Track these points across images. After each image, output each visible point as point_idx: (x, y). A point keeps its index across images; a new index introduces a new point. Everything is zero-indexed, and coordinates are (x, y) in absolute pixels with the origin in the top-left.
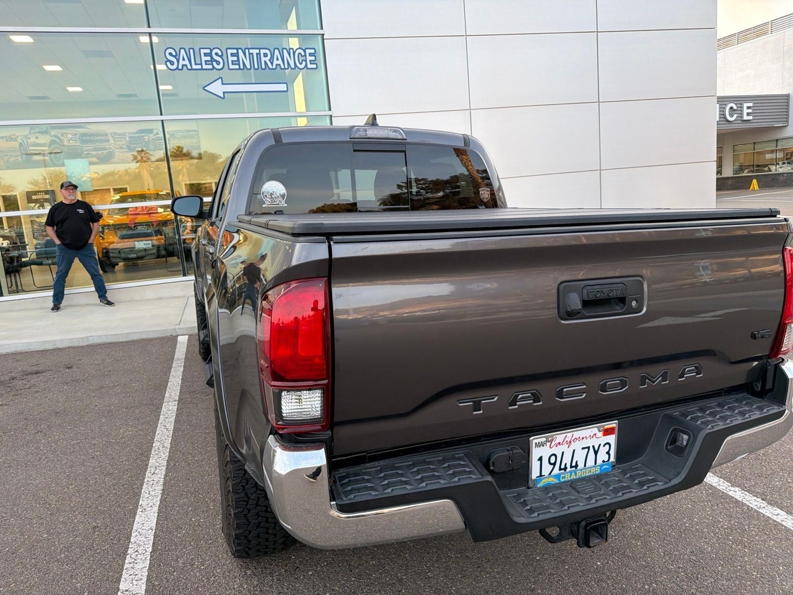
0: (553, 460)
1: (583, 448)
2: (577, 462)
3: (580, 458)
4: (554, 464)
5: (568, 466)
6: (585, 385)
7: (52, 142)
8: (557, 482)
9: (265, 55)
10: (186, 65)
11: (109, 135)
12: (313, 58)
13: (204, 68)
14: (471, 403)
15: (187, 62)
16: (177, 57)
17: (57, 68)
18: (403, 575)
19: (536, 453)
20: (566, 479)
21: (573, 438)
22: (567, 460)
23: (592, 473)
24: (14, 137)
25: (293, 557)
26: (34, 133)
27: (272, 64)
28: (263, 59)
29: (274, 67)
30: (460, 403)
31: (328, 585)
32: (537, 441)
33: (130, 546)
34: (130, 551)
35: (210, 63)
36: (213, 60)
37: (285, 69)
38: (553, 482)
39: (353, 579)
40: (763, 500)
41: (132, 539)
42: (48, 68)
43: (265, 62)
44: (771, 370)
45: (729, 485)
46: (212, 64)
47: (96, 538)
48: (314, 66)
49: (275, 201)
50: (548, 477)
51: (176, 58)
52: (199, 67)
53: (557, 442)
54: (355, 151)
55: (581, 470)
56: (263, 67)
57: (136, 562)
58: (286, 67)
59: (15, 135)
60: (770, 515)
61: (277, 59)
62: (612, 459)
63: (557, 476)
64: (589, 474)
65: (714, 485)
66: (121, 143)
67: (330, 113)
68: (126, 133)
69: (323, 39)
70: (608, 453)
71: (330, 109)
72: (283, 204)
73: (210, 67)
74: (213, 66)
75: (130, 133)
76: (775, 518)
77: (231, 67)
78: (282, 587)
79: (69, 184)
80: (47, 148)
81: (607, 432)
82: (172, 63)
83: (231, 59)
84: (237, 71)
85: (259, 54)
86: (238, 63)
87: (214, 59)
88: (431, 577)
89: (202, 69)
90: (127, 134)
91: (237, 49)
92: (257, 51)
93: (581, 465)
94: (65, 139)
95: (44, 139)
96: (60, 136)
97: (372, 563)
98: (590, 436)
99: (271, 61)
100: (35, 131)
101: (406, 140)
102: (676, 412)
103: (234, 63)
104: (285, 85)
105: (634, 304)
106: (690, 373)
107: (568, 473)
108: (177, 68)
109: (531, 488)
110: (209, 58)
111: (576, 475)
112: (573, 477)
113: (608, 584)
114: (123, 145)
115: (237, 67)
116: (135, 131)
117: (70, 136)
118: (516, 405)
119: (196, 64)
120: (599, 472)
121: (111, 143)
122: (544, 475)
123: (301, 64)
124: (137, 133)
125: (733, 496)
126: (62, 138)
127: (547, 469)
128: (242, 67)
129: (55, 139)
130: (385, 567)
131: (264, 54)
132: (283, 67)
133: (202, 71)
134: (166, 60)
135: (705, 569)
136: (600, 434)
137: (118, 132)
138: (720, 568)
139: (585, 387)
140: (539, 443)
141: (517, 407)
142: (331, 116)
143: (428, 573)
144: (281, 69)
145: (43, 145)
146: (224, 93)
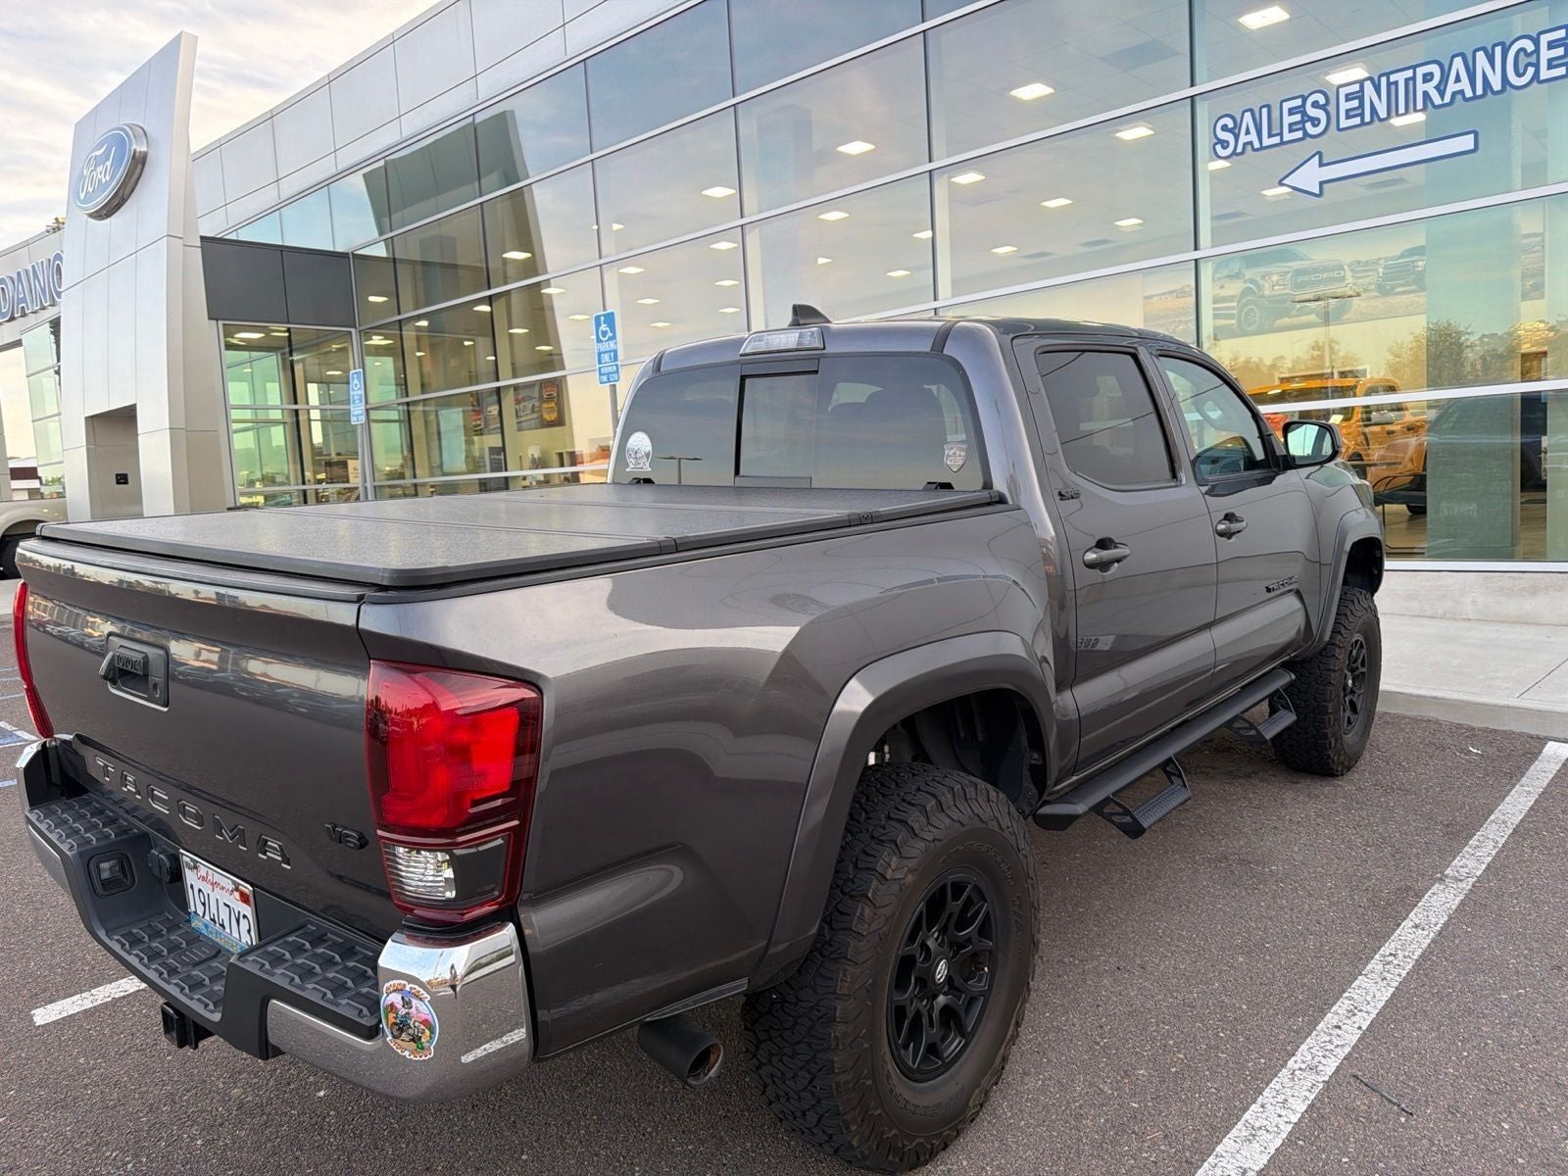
0: (202, 898)
1: (225, 904)
3: (224, 916)
4: (204, 906)
5: (216, 919)
7: (1246, 292)
8: (206, 934)
9: (1428, 77)
10: (1251, 143)
11: (1346, 267)
12: (1557, 52)
13: (1285, 139)
14: (103, 765)
15: (1253, 137)
16: (1236, 131)
19: (190, 877)
20: (213, 938)
21: (214, 881)
22: (214, 909)
26: (1219, 279)
27: (1442, 95)
28: (1421, 87)
29: (1447, 99)
30: (97, 760)
32: (186, 859)
35: (1301, 126)
36: (1306, 118)
37: (1476, 97)
38: (203, 931)
43: (1426, 94)
46: (1304, 129)
49: (639, 463)
50: (201, 921)
51: (1234, 134)
52: (1277, 140)
53: (201, 874)
55: (228, 936)
56: (1420, 106)
58: (1479, 91)
61: (1458, 79)
63: (207, 927)
66: (1367, 280)
68: (1379, 259)
70: (249, 933)
72: (646, 469)
73: (1300, 134)
74: (1306, 133)
75: (1386, 259)
77: (1344, 123)
80: (1235, 305)
81: (243, 897)
82: (1225, 144)
83: (1345, 106)
84: (1358, 129)
85: (1413, 78)
86: (1359, 111)
87: (1308, 116)
89: (1282, 143)
90: (1382, 262)
92: (1409, 73)
94: (1267, 285)
96: (1258, 279)
98: (229, 889)
99: (1442, 88)
100: (1220, 276)
103: (1351, 113)
104: (1472, 136)
106: (273, 851)
107: (215, 929)
108: (1234, 153)
110: (1298, 118)
111: (222, 940)
112: (219, 940)
114: (1371, 283)
115: (1357, 121)
116: (1398, 254)
117: (1275, 278)
118: (126, 787)
119: (1270, 136)
121: (1347, 282)
123: (1519, 75)
124: (1402, 256)
126: (1261, 282)
127: (199, 907)
128: (1367, 119)
129: (1251, 286)
133: (1284, 147)
134: (1216, 141)
136: (238, 895)
137: (1363, 259)
139: (167, 798)
140: (188, 862)
141: (127, 790)
144: (1466, 100)
145: (1230, 299)
146: (1321, 184)
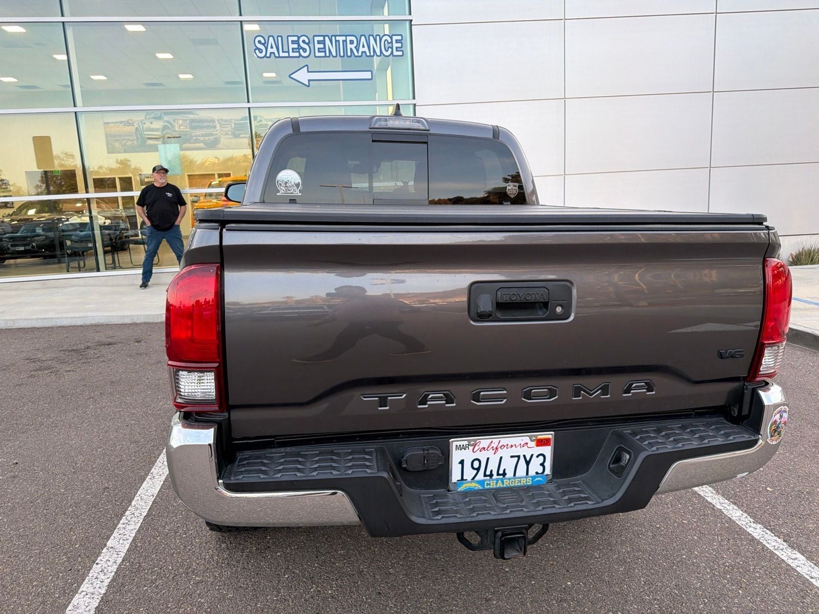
0: (476, 464)
1: (512, 457)
2: (504, 470)
3: (508, 465)
4: (478, 469)
5: (495, 473)
6: (506, 390)
7: (165, 128)
8: (481, 488)
9: (352, 42)
10: (274, 53)
11: (216, 121)
12: (399, 45)
13: (291, 55)
14: (377, 399)
15: (275, 50)
16: (266, 45)
17: (168, 56)
18: (365, 568)
19: (456, 456)
20: (491, 487)
21: (500, 445)
22: (493, 466)
23: (522, 484)
24: (131, 122)
25: (269, 537)
26: (149, 118)
27: (358, 51)
28: (349, 46)
29: (360, 54)
30: (365, 397)
31: (291, 567)
32: (458, 443)
33: (129, 509)
34: (127, 513)
35: (297, 50)
36: (300, 47)
37: (370, 56)
38: (476, 488)
39: (316, 565)
40: (784, 541)
41: (133, 503)
42: (160, 56)
43: (351, 49)
44: (748, 393)
45: (752, 520)
46: (299, 52)
47: (103, 498)
48: (400, 53)
49: (289, 190)
50: (471, 482)
51: (265, 46)
52: (286, 54)
53: (481, 446)
54: (373, 141)
55: (509, 479)
56: (349, 54)
57: (129, 523)
58: (372, 54)
59: (132, 120)
60: (785, 559)
61: (363, 46)
62: (548, 471)
63: (481, 483)
64: (519, 484)
65: (734, 518)
66: (227, 129)
67: (414, 102)
68: (232, 120)
69: (411, 25)
70: (542, 465)
71: (414, 98)
72: (297, 193)
73: (297, 54)
74: (300, 54)
75: (235, 120)
76: (790, 562)
77: (318, 54)
78: (248, 563)
79: (160, 168)
80: (160, 133)
81: (541, 443)
82: (261, 51)
83: (317, 46)
84: (323, 58)
85: (346, 41)
86: (324, 50)
87: (301, 47)
88: (392, 574)
89: (289, 57)
90: (233, 121)
91: (324, 36)
92: (344, 38)
93: (510, 474)
94: (176, 125)
95: (158, 125)
96: (171, 121)
97: (340, 552)
98: (520, 444)
99: (357, 48)
100: (150, 117)
101: (429, 131)
102: (627, 430)
103: (320, 50)
104: (370, 73)
105: (559, 309)
106: (638, 389)
107: (493, 480)
108: (265, 56)
109: (451, 491)
110: (296, 46)
111: (503, 484)
112: (500, 485)
113: (570, 606)
114: (228, 131)
115: (323, 54)
116: (240, 118)
117: (181, 122)
118: (426, 404)
119: (283, 52)
120: (530, 483)
121: (217, 129)
122: (466, 480)
123: (387, 51)
124: (241, 120)
125: (750, 533)
126: (173, 123)
127: (469, 473)
128: (328, 55)
129: (167, 124)
130: (351, 558)
131: (350, 41)
132: (368, 54)
133: (290, 59)
134: (255, 48)
135: (684, 605)
136: (534, 444)
137: (224, 119)
138: (701, 606)
139: (505, 392)
140: (460, 445)
141: (427, 406)
142: (415, 105)
143: (390, 569)
144: (367, 56)
145: (157, 130)
146: (309, 80)
